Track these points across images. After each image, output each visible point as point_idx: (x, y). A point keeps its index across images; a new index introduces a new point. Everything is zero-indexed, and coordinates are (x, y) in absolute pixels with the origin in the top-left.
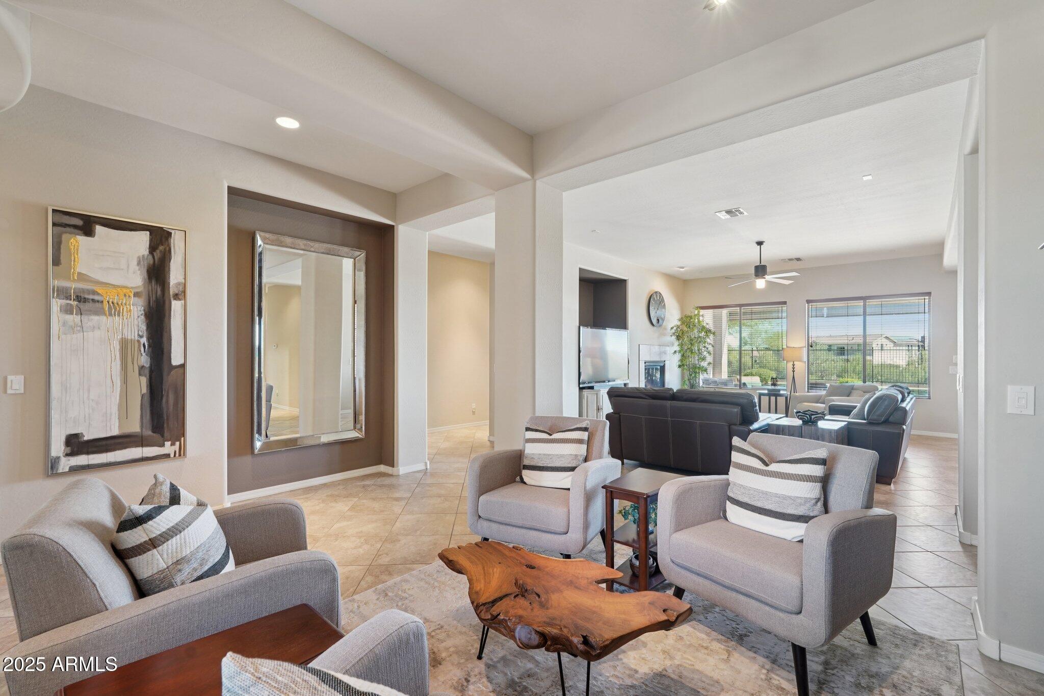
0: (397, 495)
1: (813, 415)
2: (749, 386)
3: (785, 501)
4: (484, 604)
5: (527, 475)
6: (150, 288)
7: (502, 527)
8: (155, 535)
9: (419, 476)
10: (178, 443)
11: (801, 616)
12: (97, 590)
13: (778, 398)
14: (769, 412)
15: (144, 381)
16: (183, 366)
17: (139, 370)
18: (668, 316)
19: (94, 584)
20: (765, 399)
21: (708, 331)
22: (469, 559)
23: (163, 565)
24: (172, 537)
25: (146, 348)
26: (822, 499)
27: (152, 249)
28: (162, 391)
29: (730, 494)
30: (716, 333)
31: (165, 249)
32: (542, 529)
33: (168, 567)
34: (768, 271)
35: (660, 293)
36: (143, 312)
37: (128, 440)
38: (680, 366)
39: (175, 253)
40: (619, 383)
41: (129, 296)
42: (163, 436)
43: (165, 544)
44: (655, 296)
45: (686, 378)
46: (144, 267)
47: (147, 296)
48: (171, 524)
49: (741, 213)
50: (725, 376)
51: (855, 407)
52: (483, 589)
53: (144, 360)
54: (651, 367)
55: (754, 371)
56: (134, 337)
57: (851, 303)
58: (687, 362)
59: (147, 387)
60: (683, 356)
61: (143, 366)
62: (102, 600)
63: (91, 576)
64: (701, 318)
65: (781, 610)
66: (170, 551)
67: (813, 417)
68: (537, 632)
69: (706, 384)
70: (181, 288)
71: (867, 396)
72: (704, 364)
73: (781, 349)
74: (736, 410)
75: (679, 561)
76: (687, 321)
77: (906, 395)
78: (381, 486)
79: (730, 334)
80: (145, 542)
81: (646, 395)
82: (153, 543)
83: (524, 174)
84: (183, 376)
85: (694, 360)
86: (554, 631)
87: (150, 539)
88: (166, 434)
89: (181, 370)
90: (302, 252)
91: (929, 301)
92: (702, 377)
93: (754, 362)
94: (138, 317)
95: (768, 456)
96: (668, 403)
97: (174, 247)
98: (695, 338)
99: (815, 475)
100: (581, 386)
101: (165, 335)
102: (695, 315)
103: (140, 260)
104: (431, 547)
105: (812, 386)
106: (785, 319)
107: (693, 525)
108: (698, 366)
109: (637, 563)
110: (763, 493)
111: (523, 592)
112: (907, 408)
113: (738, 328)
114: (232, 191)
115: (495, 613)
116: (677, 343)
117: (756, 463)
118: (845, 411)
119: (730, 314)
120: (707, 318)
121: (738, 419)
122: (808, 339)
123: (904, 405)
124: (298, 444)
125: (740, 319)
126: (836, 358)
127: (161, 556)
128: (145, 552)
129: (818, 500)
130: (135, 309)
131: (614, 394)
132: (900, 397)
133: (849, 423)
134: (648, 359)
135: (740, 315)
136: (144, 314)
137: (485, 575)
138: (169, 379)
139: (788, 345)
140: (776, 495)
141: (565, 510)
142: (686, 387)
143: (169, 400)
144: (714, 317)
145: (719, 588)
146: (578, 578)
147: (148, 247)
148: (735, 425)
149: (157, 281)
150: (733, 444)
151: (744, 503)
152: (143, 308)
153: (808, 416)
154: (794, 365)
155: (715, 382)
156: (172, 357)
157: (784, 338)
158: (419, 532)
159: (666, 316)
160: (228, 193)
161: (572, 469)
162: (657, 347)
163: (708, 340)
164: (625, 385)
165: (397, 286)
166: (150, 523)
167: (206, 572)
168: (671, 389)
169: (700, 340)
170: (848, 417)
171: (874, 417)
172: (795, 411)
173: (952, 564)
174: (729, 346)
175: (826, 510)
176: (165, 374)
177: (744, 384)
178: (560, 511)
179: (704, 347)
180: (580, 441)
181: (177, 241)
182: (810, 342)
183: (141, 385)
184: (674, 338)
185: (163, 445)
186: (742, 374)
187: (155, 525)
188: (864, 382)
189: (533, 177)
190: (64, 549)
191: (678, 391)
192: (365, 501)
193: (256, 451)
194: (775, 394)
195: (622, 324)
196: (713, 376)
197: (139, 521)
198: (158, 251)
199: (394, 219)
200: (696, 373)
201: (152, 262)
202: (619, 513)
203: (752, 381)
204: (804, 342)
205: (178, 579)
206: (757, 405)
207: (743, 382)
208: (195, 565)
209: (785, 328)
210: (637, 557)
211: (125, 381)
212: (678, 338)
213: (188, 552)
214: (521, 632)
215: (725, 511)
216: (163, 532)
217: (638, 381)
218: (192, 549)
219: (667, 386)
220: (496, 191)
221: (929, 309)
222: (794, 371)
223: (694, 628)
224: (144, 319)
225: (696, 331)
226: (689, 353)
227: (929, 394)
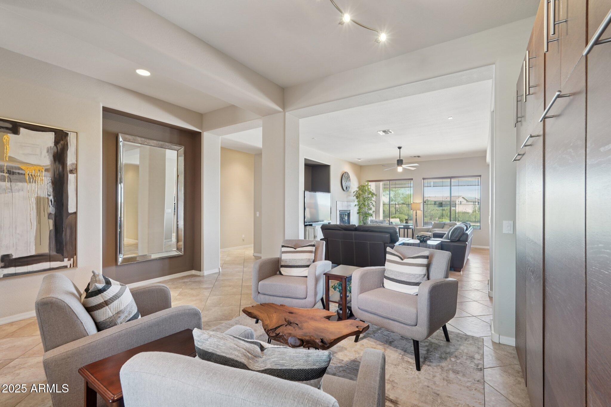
0: (205, 286)
1: (425, 237)
2: (394, 224)
3: (410, 276)
4: (271, 330)
5: (283, 270)
6: (55, 166)
7: (271, 297)
8: (107, 299)
9: (216, 276)
10: (72, 259)
11: (416, 327)
12: (83, 325)
13: (408, 229)
14: (404, 237)
15: (51, 222)
16: (75, 213)
17: (48, 216)
18: (352, 185)
19: (81, 322)
20: (402, 230)
21: (373, 194)
22: (259, 311)
23: (111, 315)
24: (115, 300)
25: (53, 202)
26: (427, 275)
27: (56, 143)
28: (63, 229)
29: (386, 275)
30: (377, 195)
31: (64, 143)
32: (293, 297)
33: (113, 316)
34: (404, 162)
35: (347, 173)
36: (51, 181)
37: (41, 257)
38: (358, 213)
39: (70, 146)
40: (326, 222)
41: (42, 171)
42: (63, 255)
43: (112, 304)
44: (345, 174)
45: (361, 219)
46: (51, 154)
47: (53, 171)
48: (114, 294)
49: (391, 132)
50: (381, 218)
51: (445, 234)
52: (269, 323)
53: (51, 209)
54: (343, 214)
55: (397, 215)
56: (45, 195)
57: (444, 180)
58: (362, 211)
59: (53, 226)
60: (360, 207)
61: (50, 214)
62: (86, 330)
63: (80, 318)
64: (369, 187)
65: (408, 325)
66: (114, 307)
67: (425, 239)
68: (299, 339)
69: (372, 223)
70: (74, 167)
71: (451, 228)
72: (371, 212)
73: (410, 204)
74: (388, 235)
75: (362, 307)
76: (362, 188)
77: (468, 227)
78: (195, 282)
79: (384, 195)
80: (102, 303)
81: (342, 228)
82: (106, 303)
83: (280, 109)
84: (75, 219)
85: (365, 209)
86: (307, 338)
87: (105, 301)
88: (65, 254)
89: (74, 216)
90: (140, 145)
91: (480, 180)
92: (370, 219)
93: (396, 211)
94: (48, 184)
95: (403, 255)
96: (354, 233)
97: (70, 142)
98: (366, 197)
99: (424, 263)
100: (305, 224)
101: (64, 195)
102: (366, 185)
103: (48, 149)
104: (230, 312)
105: (425, 224)
106: (412, 188)
107: (368, 290)
108: (368, 213)
109: (341, 312)
110: (401, 273)
111: (289, 323)
112: (468, 234)
113: (388, 192)
114: (105, 109)
115: (278, 333)
116: (356, 200)
117: (397, 259)
118: (440, 236)
119: (384, 185)
120: (372, 187)
121: (389, 241)
122: (424, 199)
123: (467, 232)
124: (137, 260)
125: (390, 188)
126: (437, 208)
127: (110, 310)
128: (102, 308)
129: (425, 275)
130: (46, 179)
131: (325, 228)
132: (465, 228)
133: (442, 242)
134: (341, 209)
135: (390, 185)
136: (51, 182)
137: (269, 318)
138: (67, 221)
139: (414, 202)
140: (407, 274)
141: (305, 286)
142: (361, 224)
143: (67, 233)
144: (376, 186)
145: (380, 318)
146: (315, 316)
147: (54, 141)
148: (387, 243)
149: (59, 162)
150: (387, 251)
151: (392, 278)
152: (50, 178)
153: (422, 238)
154: (416, 212)
155: (376, 222)
156: (69, 208)
157: (412, 197)
158: (221, 305)
159: (351, 186)
160: (103, 110)
161: (308, 266)
162: (346, 202)
163: (373, 199)
164: (329, 223)
165: (203, 167)
166: (105, 292)
167: (132, 318)
168: (355, 225)
169: (369, 199)
170: (442, 239)
171: (453, 238)
172: (416, 236)
173: (484, 306)
174: (383, 202)
175: (428, 278)
176: (64, 218)
177: (392, 223)
178: (303, 287)
179: (371, 202)
180: (311, 252)
181: (72, 139)
182: (424, 200)
183: (50, 224)
184: (355, 197)
185: (63, 261)
186: (390, 217)
187: (107, 294)
188: (450, 221)
189: (284, 110)
190: (67, 305)
191: (359, 226)
192: (186, 290)
193: (119, 264)
194: (407, 228)
195: (327, 189)
196: (375, 218)
197: (100, 292)
198: (60, 144)
199: (201, 129)
200: (366, 217)
201: (56, 151)
202: (332, 287)
203: (395, 221)
204: (422, 199)
205: (119, 321)
206: (398, 233)
207: (391, 221)
208: (126, 314)
209: (412, 192)
210: (341, 309)
211: (39, 222)
212: (357, 197)
213: (123, 308)
214: (291, 340)
215: (383, 283)
216: (111, 298)
217: (335, 221)
218: (125, 306)
219: (351, 224)
220: (263, 117)
221: (480, 184)
222: (416, 216)
223: (369, 340)
224: (51, 185)
225: (366, 194)
226: (363, 206)
227: (480, 227)
